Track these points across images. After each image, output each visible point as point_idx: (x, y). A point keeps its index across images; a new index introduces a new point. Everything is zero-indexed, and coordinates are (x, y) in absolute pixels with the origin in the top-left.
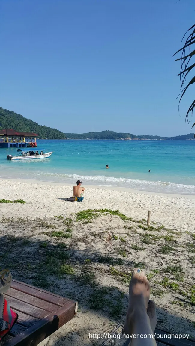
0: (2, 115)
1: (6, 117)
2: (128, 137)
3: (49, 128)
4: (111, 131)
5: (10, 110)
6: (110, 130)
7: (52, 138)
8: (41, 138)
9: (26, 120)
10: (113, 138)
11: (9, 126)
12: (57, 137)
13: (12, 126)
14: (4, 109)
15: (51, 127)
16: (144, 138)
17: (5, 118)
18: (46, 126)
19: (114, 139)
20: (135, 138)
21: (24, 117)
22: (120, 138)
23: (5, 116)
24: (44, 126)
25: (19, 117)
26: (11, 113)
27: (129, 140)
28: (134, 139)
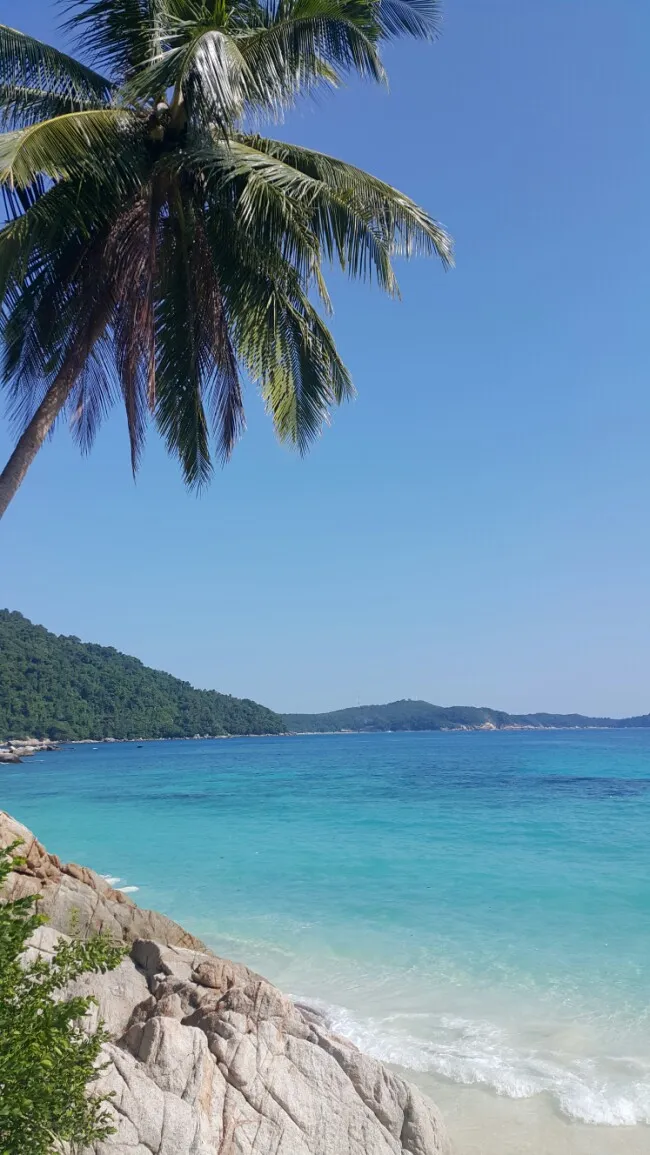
0: (86, 663)
1: (99, 668)
2: (484, 722)
3: (228, 698)
4: (421, 702)
5: (104, 644)
6: (415, 698)
7: (247, 733)
8: (213, 734)
9: (154, 674)
10: (433, 727)
11: (109, 698)
12: (263, 728)
13: (121, 698)
14: (82, 642)
15: (233, 696)
16: (533, 725)
17: (94, 670)
18: (218, 691)
19: (438, 728)
20: (508, 723)
21: (146, 665)
22: (459, 724)
23: (94, 665)
24: (213, 692)
25: (132, 665)
26: (108, 653)
27: (489, 731)
28: (507, 727)
